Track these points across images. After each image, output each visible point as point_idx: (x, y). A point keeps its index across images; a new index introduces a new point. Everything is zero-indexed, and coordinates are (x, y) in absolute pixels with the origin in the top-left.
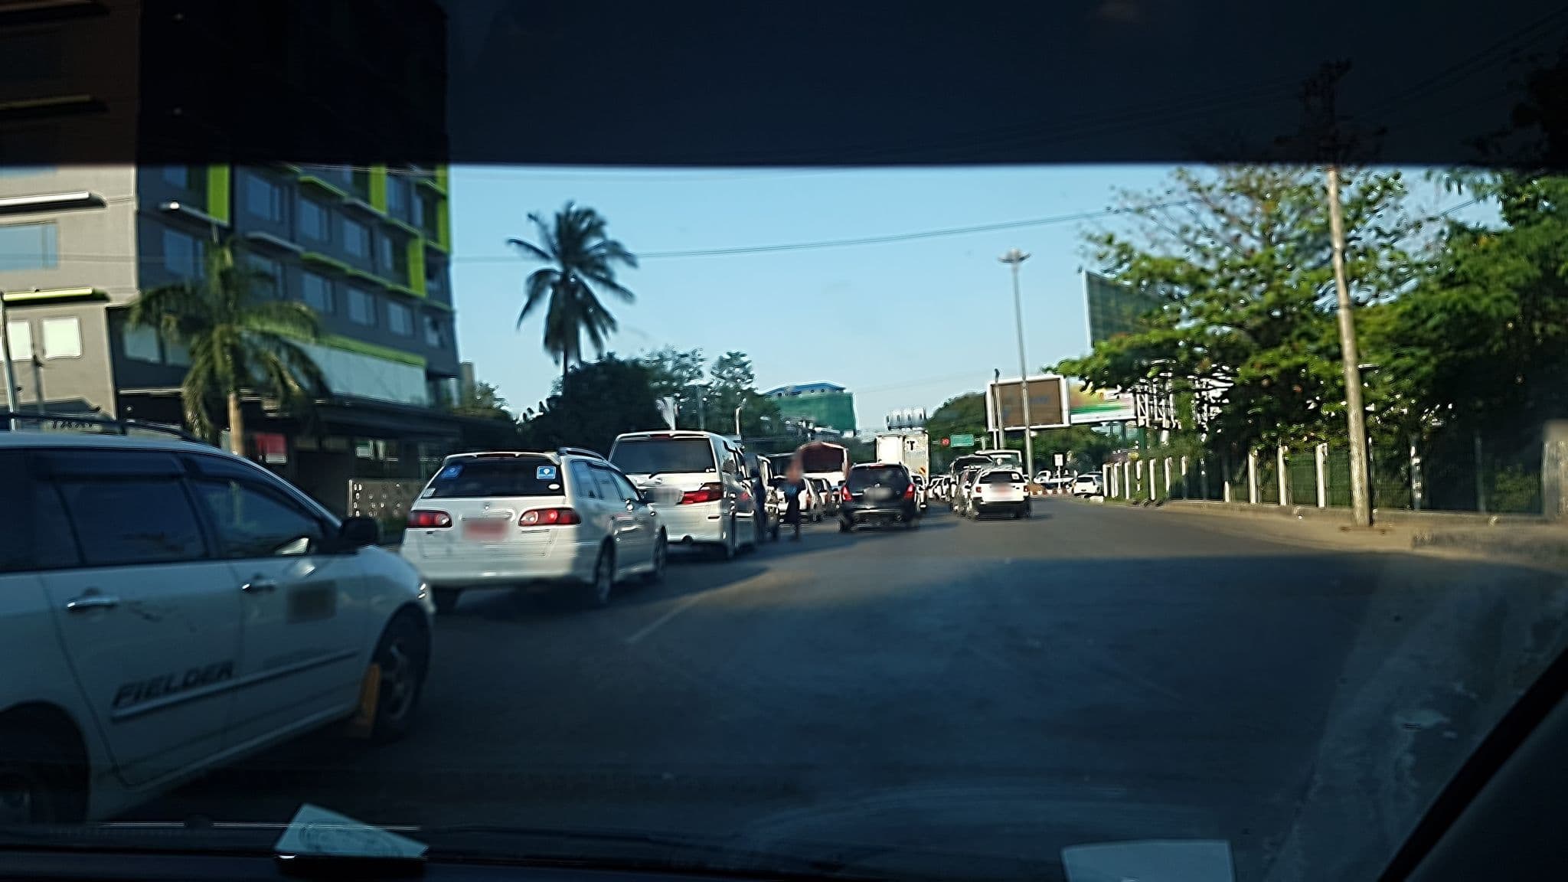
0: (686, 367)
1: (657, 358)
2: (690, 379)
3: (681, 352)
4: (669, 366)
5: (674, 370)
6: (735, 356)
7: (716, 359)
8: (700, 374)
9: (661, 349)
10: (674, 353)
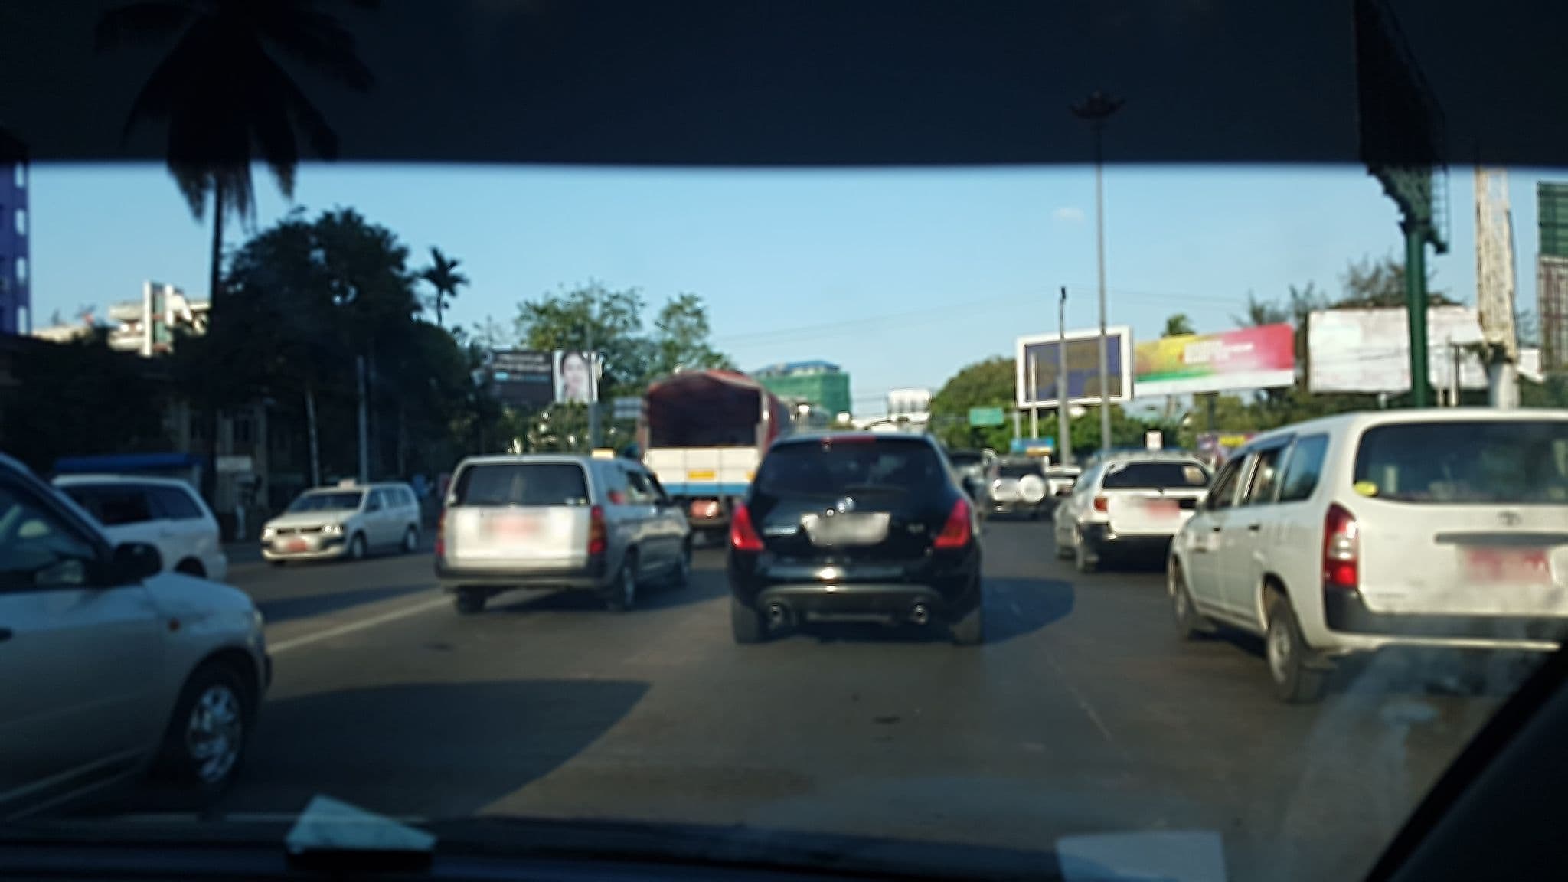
0: (617, 313)
1: (579, 299)
2: (623, 330)
3: (613, 291)
4: (596, 310)
5: (604, 316)
6: (689, 300)
7: (663, 304)
8: (637, 323)
9: (585, 285)
10: (602, 291)
